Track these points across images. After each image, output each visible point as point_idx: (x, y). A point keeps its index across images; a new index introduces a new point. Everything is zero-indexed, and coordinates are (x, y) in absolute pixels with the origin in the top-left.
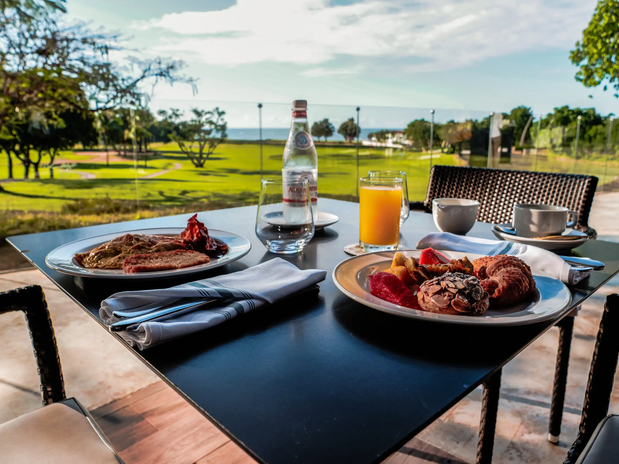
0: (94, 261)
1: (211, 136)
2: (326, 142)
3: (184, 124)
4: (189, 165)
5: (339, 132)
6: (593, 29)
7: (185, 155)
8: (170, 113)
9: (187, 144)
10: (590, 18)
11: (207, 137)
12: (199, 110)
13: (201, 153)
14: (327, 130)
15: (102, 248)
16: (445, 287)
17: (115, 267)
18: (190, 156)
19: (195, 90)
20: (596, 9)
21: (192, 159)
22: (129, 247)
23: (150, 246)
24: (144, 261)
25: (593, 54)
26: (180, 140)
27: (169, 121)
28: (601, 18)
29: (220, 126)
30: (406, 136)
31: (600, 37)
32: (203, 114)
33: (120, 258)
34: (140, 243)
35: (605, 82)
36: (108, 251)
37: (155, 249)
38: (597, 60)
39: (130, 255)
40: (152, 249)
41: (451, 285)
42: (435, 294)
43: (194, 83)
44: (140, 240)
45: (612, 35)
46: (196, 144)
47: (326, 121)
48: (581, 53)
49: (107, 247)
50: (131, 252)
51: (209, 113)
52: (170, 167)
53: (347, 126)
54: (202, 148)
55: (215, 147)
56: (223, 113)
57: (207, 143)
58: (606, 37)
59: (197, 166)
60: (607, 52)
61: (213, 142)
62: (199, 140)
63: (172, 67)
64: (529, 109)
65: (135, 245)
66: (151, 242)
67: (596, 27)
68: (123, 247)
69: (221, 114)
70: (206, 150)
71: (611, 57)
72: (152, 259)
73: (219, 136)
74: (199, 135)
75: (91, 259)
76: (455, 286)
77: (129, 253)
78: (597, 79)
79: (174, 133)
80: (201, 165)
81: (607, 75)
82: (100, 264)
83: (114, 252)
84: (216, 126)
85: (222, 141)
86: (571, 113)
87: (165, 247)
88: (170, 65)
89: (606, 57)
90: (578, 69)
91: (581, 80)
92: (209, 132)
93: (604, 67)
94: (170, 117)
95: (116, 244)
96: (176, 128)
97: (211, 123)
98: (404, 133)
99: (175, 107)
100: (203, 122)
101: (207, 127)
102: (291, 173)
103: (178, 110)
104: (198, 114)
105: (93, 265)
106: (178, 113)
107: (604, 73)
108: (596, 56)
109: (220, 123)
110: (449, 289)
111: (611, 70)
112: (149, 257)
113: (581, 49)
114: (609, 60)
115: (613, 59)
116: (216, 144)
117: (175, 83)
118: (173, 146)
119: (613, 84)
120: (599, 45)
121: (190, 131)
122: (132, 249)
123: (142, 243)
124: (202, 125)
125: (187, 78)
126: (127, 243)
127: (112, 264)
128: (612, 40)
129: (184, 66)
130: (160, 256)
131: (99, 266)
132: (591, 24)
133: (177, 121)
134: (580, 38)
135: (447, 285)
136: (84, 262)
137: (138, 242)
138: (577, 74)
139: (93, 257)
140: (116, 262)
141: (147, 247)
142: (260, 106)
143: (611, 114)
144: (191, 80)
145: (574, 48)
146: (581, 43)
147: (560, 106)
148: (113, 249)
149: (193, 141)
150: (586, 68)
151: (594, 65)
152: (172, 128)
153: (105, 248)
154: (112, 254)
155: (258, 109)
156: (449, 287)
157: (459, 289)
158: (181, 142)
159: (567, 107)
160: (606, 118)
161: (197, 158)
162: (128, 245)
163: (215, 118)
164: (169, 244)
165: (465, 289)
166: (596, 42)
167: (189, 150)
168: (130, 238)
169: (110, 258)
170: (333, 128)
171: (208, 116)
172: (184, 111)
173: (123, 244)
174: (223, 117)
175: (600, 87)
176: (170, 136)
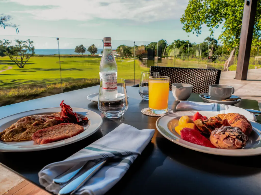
0: (10, 137)
1: (27, 53)
2: (82, 55)
3: (12, 47)
4: (16, 67)
5: (88, 51)
6: (188, 10)
7: (14, 62)
8: (4, 42)
9: (14, 57)
10: (187, 6)
11: (24, 53)
12: (20, 40)
13: (22, 61)
14: (82, 50)
15: (13, 128)
16: (229, 136)
17: (26, 139)
18: (16, 63)
19: (17, 31)
20: (189, 2)
21: (17, 64)
22: (31, 125)
23: (43, 122)
24: (45, 133)
25: (189, 19)
26: (10, 55)
27: (4, 45)
28: (191, 6)
29: (31, 48)
30: (117, 52)
31: (191, 13)
32: (22, 42)
33: (27, 133)
34: (36, 122)
35: (193, 31)
36: (18, 129)
37: (47, 124)
38: (190, 22)
39: (33, 130)
40: (45, 125)
41: (231, 134)
42: (224, 139)
43: (16, 27)
44: (36, 119)
45: (195, 13)
46: (19, 57)
47: (82, 46)
48: (184, 19)
49: (16, 127)
50: (33, 128)
51: (24, 42)
52: (6, 68)
53: (92, 48)
54: (22, 59)
55: (29, 58)
56: (32, 42)
57: (25, 56)
58: (193, 13)
59: (20, 67)
60: (193, 19)
61: (28, 56)
62: (21, 55)
63: (4, 19)
64: (165, 41)
65: (33, 123)
66: (42, 120)
67: (189, 9)
68: (27, 125)
69: (31, 42)
70: (24, 59)
71: (195, 21)
72: (50, 132)
73: (31, 53)
74: (20, 52)
75: (7, 135)
76: (234, 134)
77: (32, 129)
78: (190, 29)
79: (7, 52)
80: (23, 67)
81: (194, 28)
82: (15, 138)
83: (22, 130)
84: (29, 48)
85: (32, 55)
86: (180, 42)
87: (52, 122)
88: (3, 18)
89: (193, 21)
90: (184, 25)
91: (185, 30)
92: (25, 51)
93: (193, 25)
94: (4, 44)
95: (21, 124)
96: (8, 49)
97: (26, 47)
98: (116, 51)
99: (6, 39)
100: (22, 46)
101: (24, 49)
102: (105, 75)
103: (8, 40)
104: (19, 42)
105: (10, 139)
106: (8, 42)
107: (193, 27)
108: (190, 20)
109: (31, 47)
110: (231, 136)
111: (195, 26)
112: (47, 130)
113: (184, 18)
114: (194, 22)
115: (195, 22)
116: (29, 57)
117: (6, 27)
118: (7, 58)
119: (196, 31)
120: (191, 16)
121: (15, 50)
122: (33, 126)
123: (38, 121)
124: (21, 48)
125: (13, 25)
126: (29, 122)
127: (23, 137)
128: (195, 14)
129: (10, 19)
130: (53, 129)
131: (14, 140)
132: (187, 7)
133: (8, 46)
134: (184, 13)
135: (229, 134)
136: (2, 138)
137: (35, 121)
138: (183, 27)
139: (9, 134)
140: (25, 136)
141: (41, 124)
142: (58, 39)
143: (195, 43)
144: (15, 26)
145: (182, 17)
146: (184, 15)
147: (177, 39)
148: (21, 128)
149: (17, 55)
150: (186, 25)
151: (189, 24)
152: (5, 49)
153: (15, 127)
154: (21, 131)
155: (57, 40)
156: (230, 135)
157: (237, 136)
158: (11, 56)
159: (179, 40)
160: (193, 44)
161: (20, 64)
162: (29, 123)
163: (28, 44)
164: (54, 120)
165: (239, 136)
166: (189, 15)
167: (15, 60)
168: (29, 119)
169: (20, 133)
170: (85, 48)
171: (24, 43)
172: (11, 41)
173: (26, 123)
174: (32, 44)
175: (192, 32)
176: (5, 53)
